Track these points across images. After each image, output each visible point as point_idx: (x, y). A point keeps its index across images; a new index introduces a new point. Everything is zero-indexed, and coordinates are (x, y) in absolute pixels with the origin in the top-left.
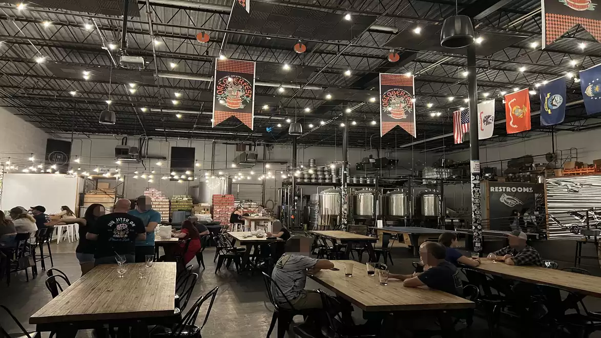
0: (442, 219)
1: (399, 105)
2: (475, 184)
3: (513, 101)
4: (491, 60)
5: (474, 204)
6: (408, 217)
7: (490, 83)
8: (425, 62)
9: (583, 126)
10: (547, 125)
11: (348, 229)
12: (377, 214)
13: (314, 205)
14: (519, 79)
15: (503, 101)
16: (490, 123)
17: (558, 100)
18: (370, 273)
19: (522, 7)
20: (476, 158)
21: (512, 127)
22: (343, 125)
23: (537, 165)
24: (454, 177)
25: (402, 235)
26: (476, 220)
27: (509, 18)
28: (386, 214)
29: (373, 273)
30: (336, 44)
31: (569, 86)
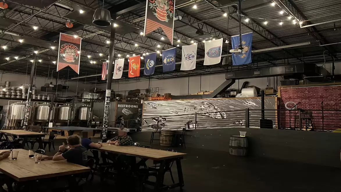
0: (91, 121)
1: (70, 54)
2: (107, 103)
3: (132, 60)
4: (124, 38)
5: (105, 113)
6: (70, 120)
7: (123, 50)
8: (89, 31)
9: (162, 77)
10: (147, 75)
11: (28, 128)
12: (51, 119)
13: (6, 112)
14: (136, 50)
15: (128, 60)
16: (121, 71)
17: (152, 63)
18: (31, 156)
19: (140, 13)
20: (109, 88)
21: (131, 74)
22: (32, 61)
23: (141, 94)
24: (100, 98)
25: (64, 131)
26: (105, 122)
27: (133, 17)
28: (56, 119)
29: (33, 156)
30: (32, 9)
31: (158, 57)
